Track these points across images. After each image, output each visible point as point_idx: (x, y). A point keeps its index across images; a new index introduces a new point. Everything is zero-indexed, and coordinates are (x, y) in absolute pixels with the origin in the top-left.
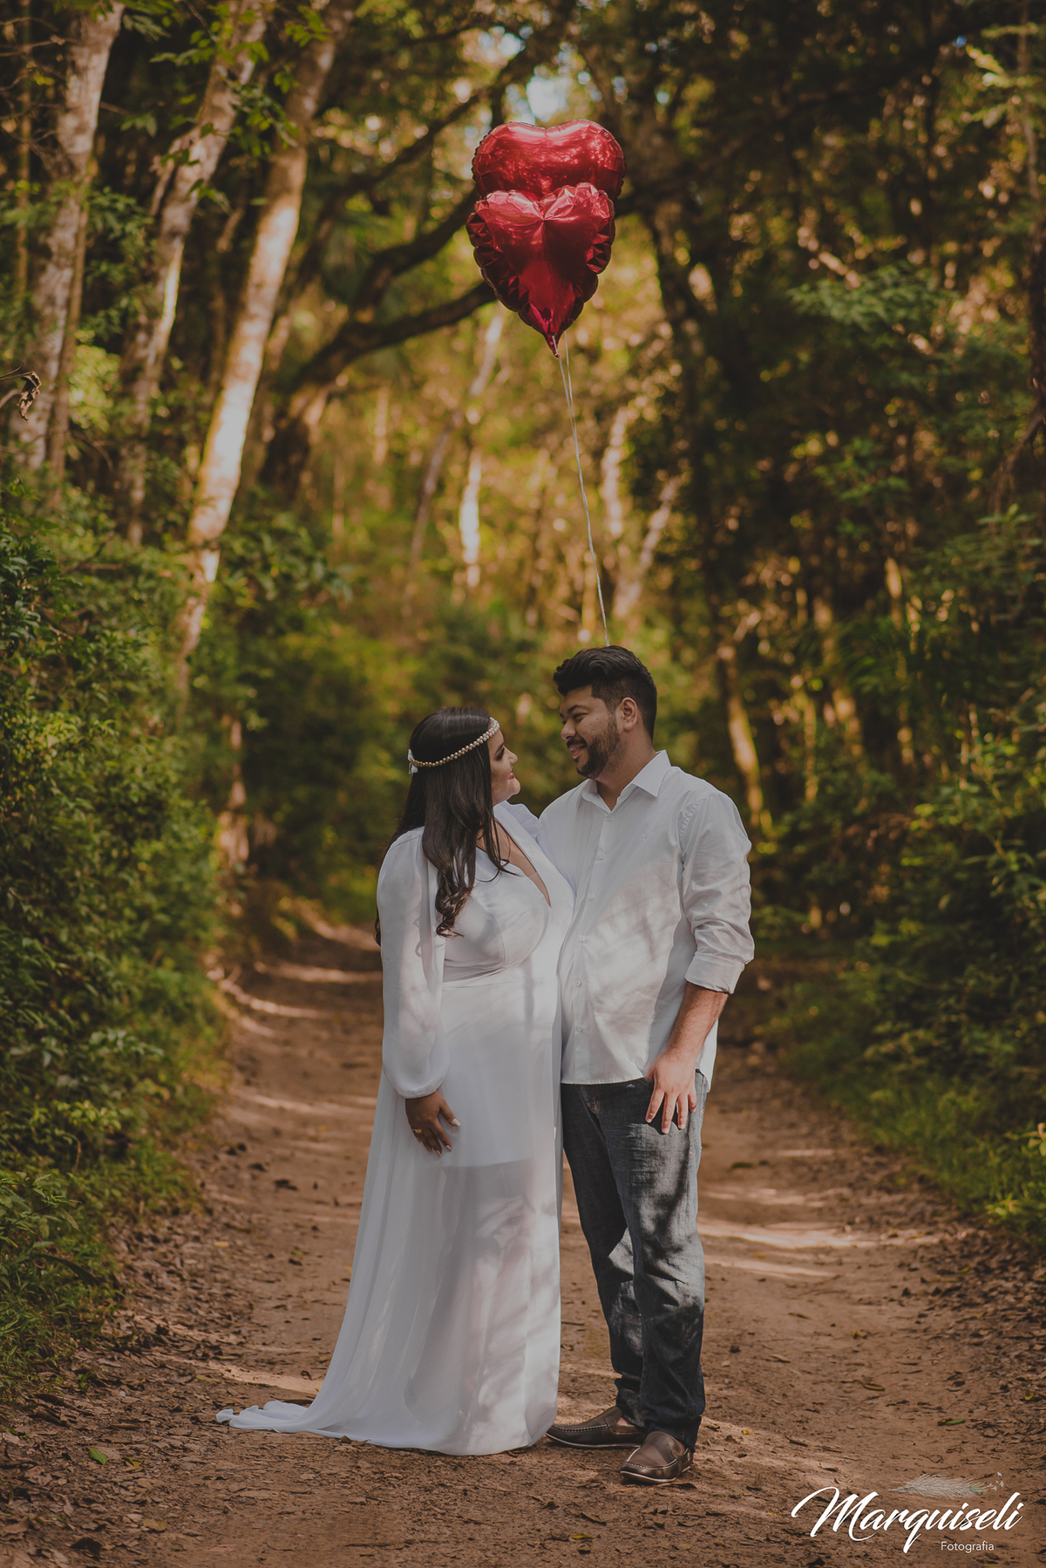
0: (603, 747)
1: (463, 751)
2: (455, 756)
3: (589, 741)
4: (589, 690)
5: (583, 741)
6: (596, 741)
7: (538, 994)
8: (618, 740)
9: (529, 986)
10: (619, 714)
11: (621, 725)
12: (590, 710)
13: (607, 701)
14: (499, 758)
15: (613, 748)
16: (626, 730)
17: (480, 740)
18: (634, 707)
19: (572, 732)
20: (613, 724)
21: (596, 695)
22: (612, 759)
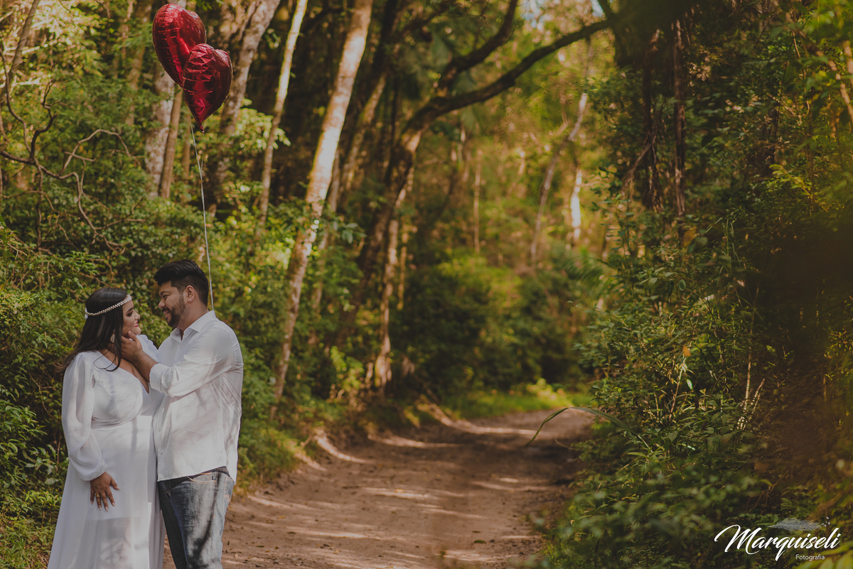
0: (177, 312)
1: (109, 309)
2: (105, 311)
3: (171, 309)
4: (170, 283)
5: (168, 309)
6: (174, 309)
7: (139, 436)
8: (185, 307)
9: (135, 431)
10: (185, 294)
11: (186, 300)
12: (170, 293)
13: (179, 288)
14: (129, 315)
15: (182, 312)
16: (189, 302)
17: (119, 305)
18: (192, 290)
19: (163, 305)
20: (182, 300)
21: (173, 285)
22: (182, 317)
